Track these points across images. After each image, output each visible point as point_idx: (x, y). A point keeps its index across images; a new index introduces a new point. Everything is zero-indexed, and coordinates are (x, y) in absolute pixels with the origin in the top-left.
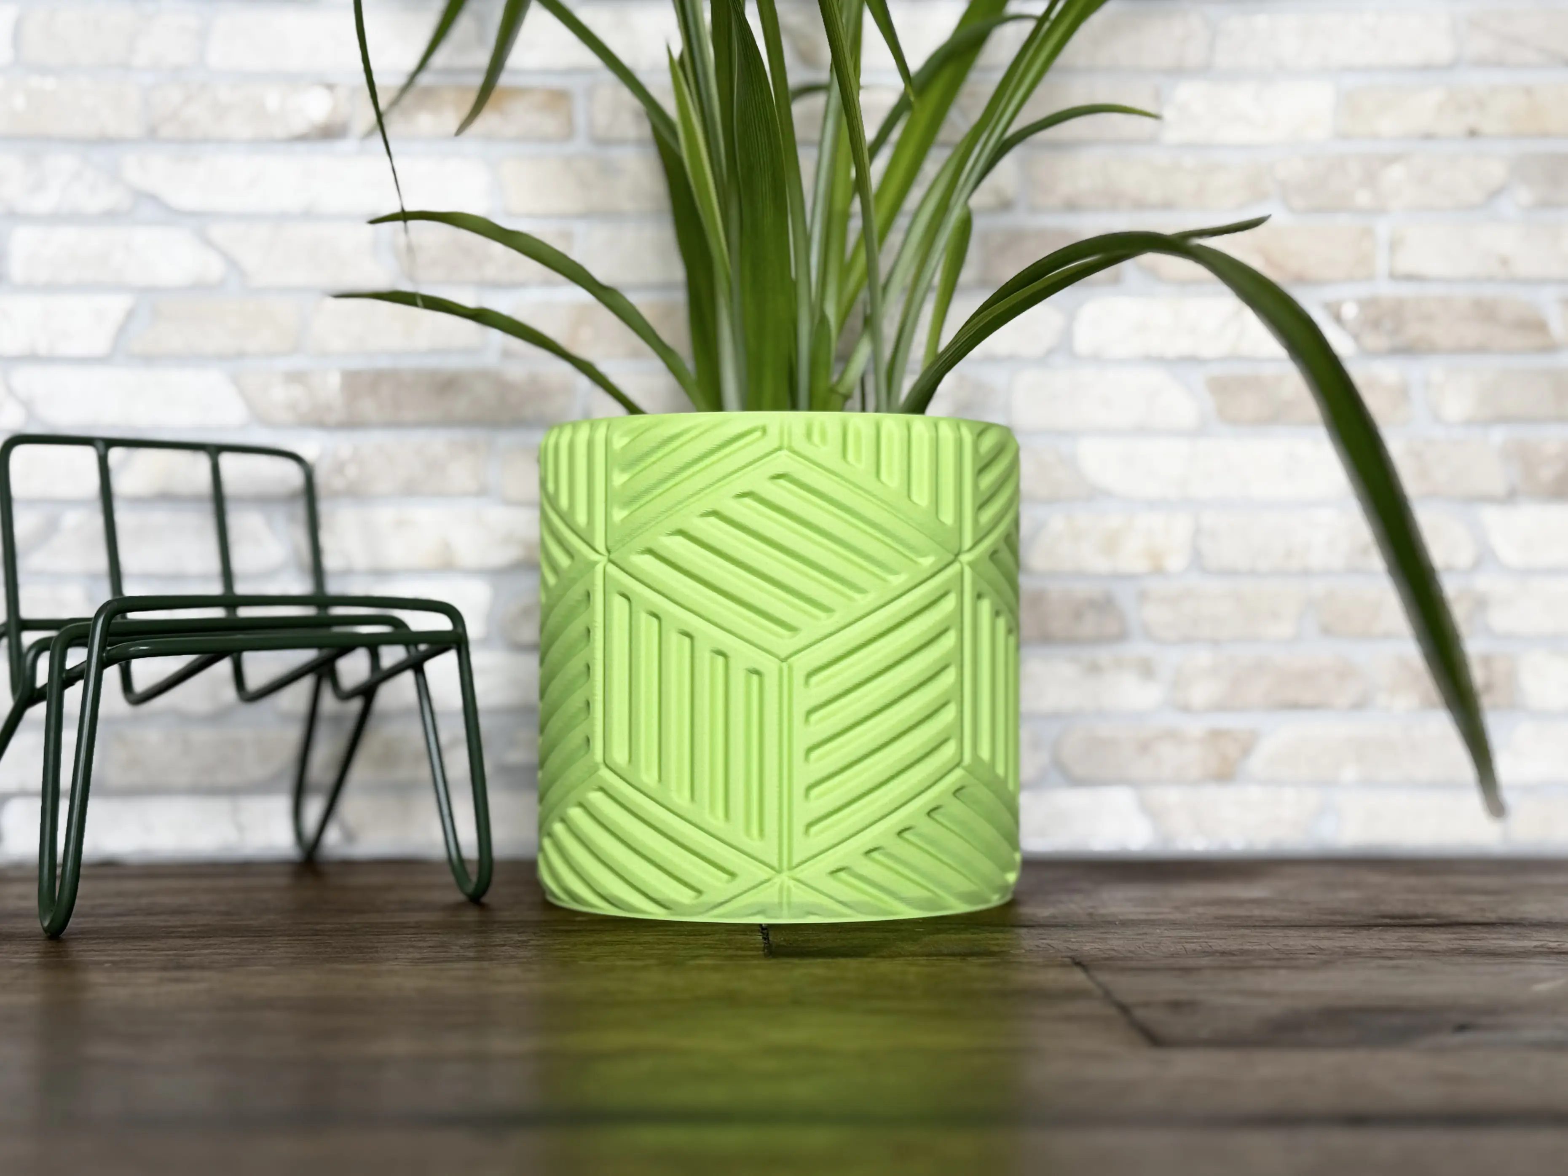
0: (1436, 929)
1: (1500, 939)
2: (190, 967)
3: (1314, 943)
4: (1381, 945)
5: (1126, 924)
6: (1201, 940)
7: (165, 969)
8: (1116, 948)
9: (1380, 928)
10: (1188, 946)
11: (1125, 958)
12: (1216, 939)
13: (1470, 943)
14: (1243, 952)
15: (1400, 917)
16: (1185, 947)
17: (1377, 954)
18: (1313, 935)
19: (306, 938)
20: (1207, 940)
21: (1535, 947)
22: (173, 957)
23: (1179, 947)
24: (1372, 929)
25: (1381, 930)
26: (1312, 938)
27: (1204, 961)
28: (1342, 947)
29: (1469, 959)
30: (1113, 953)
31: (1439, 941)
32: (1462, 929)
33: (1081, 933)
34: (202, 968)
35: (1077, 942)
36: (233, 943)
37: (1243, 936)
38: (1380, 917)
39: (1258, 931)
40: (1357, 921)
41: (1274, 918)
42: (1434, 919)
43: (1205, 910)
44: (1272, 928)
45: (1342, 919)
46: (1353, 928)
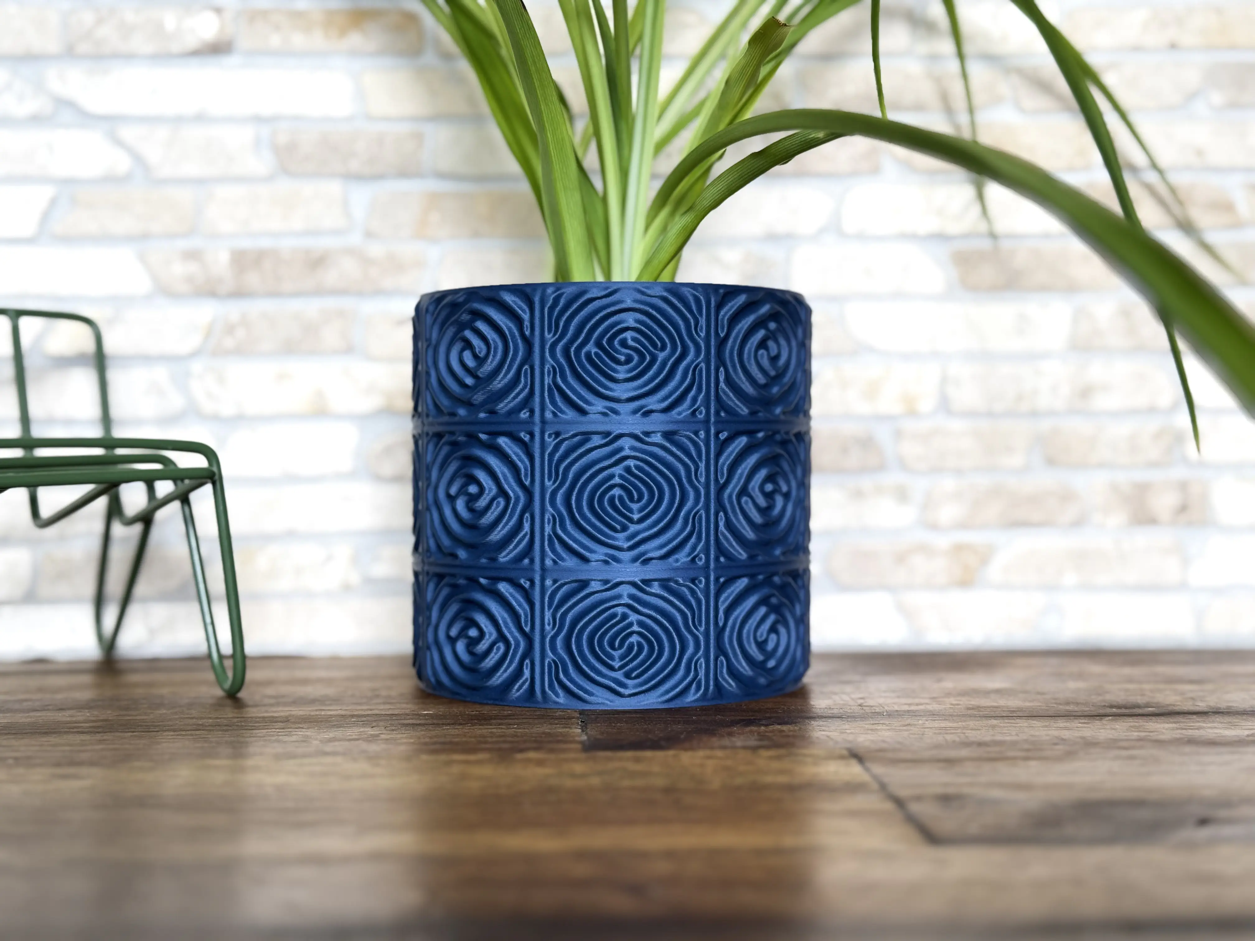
0: (1158, 719)
1: (1214, 728)
3: (1056, 733)
4: (1113, 734)
5: (890, 715)
6: (959, 731)
8: (886, 740)
9: (1110, 718)
10: (947, 737)
11: (894, 750)
12: (971, 729)
14: (996, 743)
15: (1125, 707)
17: (1112, 744)
18: (1054, 725)
20: (964, 731)
23: (940, 738)
24: (1102, 719)
25: (1112, 720)
26: (1053, 728)
28: (1082, 738)
29: (1194, 749)
30: (884, 745)
31: (1164, 731)
32: (1180, 719)
33: (854, 724)
34: (91, 764)
35: (851, 733)
36: (125, 738)
37: (993, 727)
38: (1108, 707)
39: (1006, 721)
40: (1089, 710)
41: (1018, 708)
42: (1154, 709)
43: (958, 700)
44: (1017, 719)
45: (1076, 709)
46: (1087, 718)
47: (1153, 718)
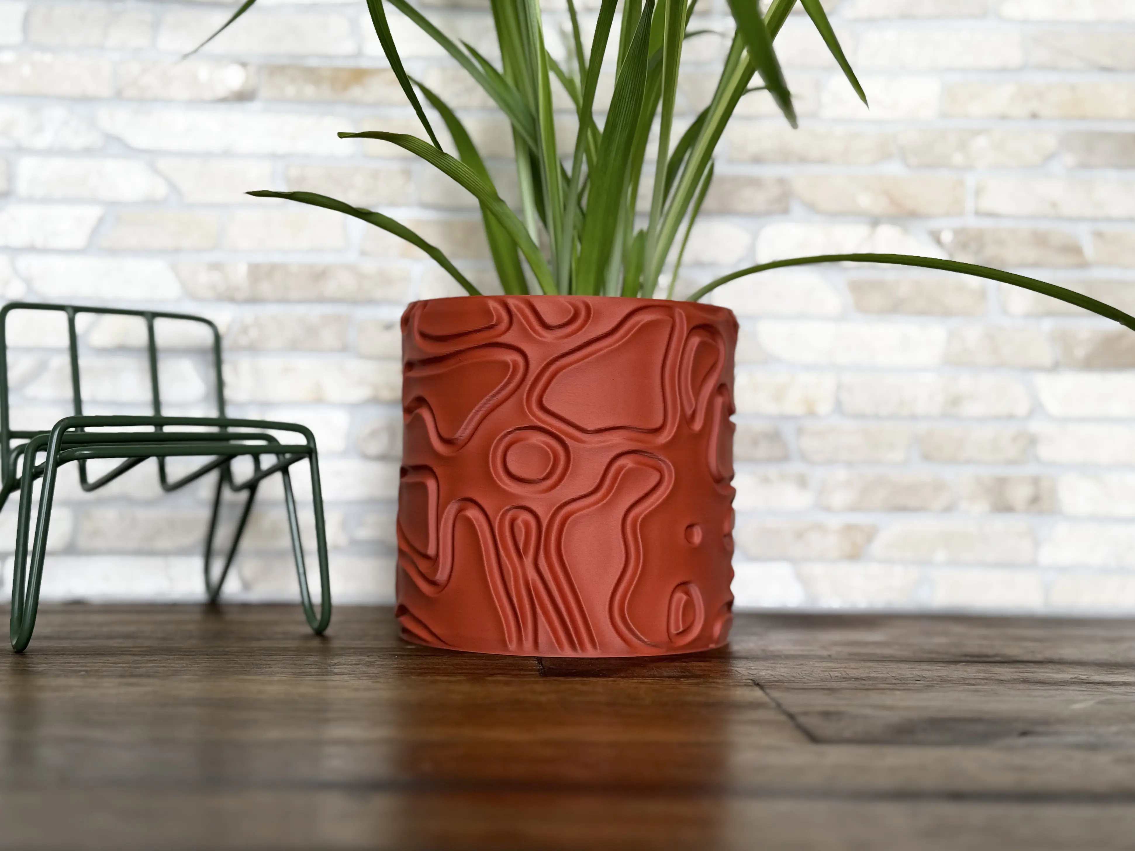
0: (1002, 665)
1: (1046, 672)
2: (140, 676)
3: (919, 673)
4: (964, 675)
5: (787, 657)
6: (841, 670)
7: (122, 676)
8: (783, 674)
9: (964, 663)
10: (832, 673)
11: (789, 681)
12: (852, 669)
13: (1026, 675)
14: (869, 678)
15: (978, 656)
16: (831, 674)
17: (963, 681)
18: (919, 667)
19: (219, 657)
20: (845, 670)
21: (1072, 678)
22: (127, 669)
23: (826, 674)
24: (957, 664)
25: (965, 665)
26: (917, 670)
27: (844, 684)
28: (939, 676)
29: (1027, 686)
30: (781, 678)
31: (1005, 674)
32: (1021, 666)
33: (757, 663)
34: (149, 676)
35: (756, 669)
36: (169, 659)
37: (870, 667)
38: (963, 655)
39: (880, 664)
40: (948, 658)
41: (891, 655)
42: (1000, 658)
43: (842, 649)
44: (889, 662)
45: (937, 656)
46: (945, 663)
47: (999, 664)
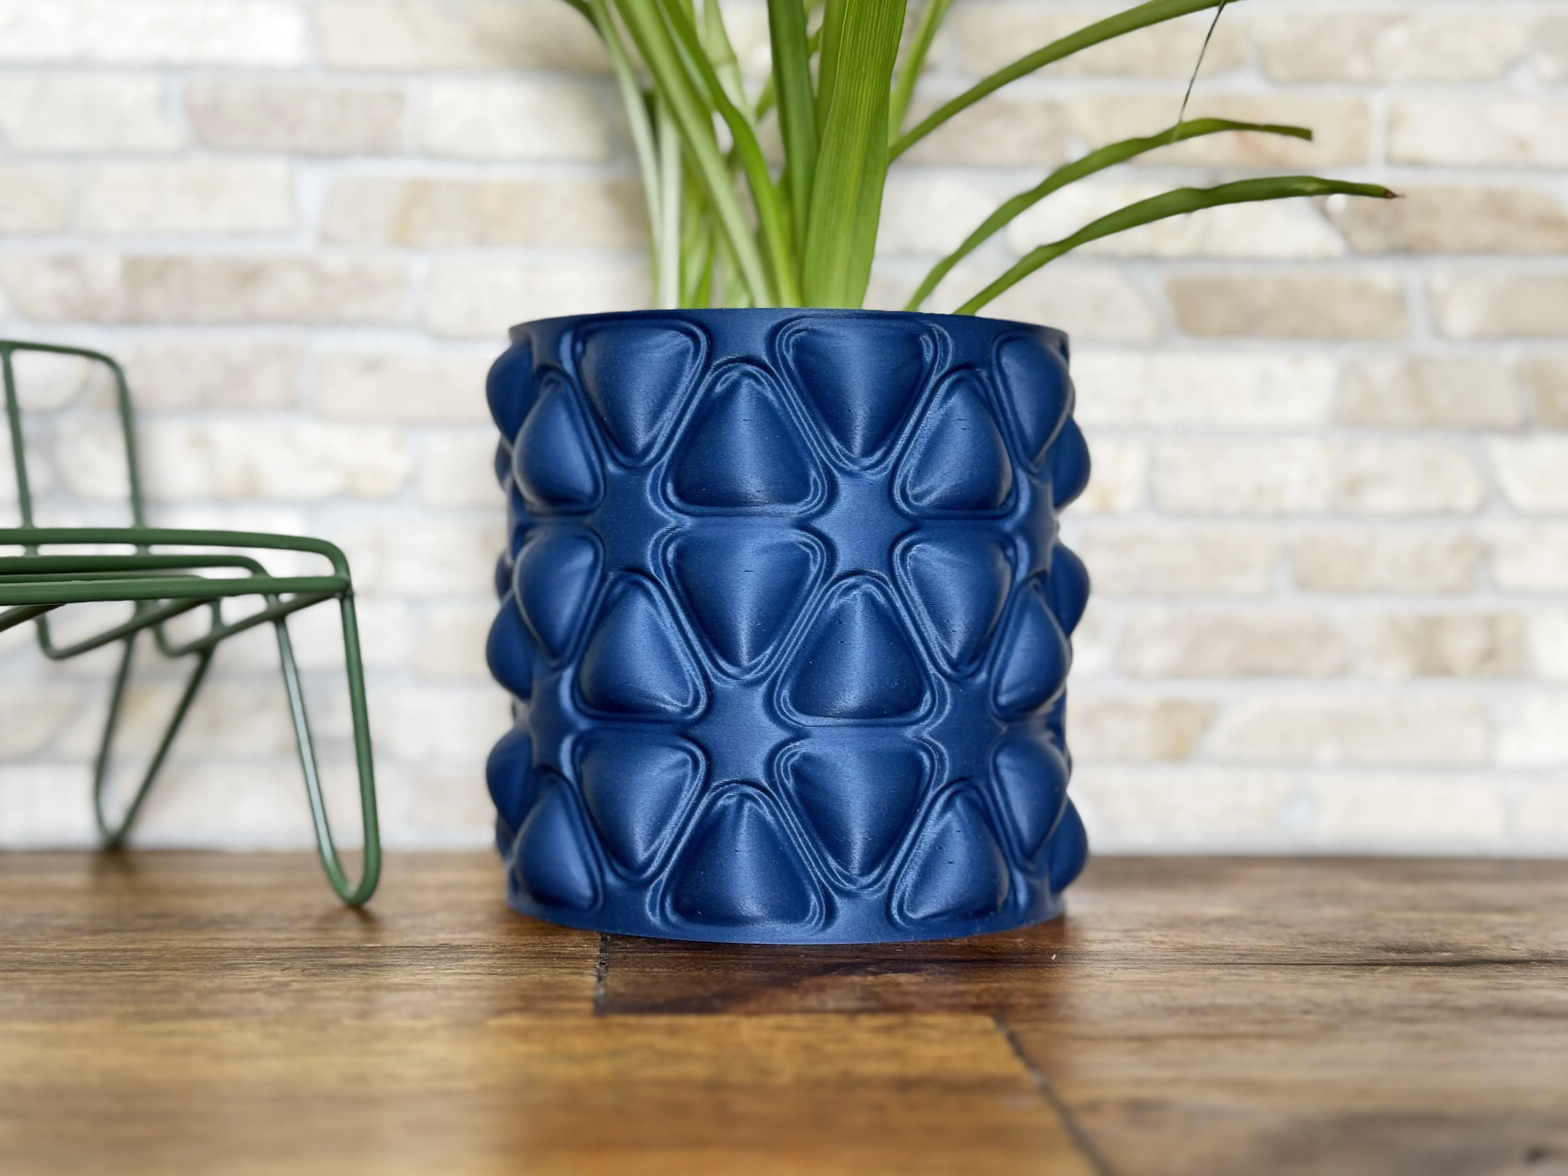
0: (1457, 971)
1: (1543, 987)
3: (1307, 994)
4: (1391, 996)
6: (1162, 988)
9: (1387, 968)
10: (1144, 997)
12: (1181, 985)
13: (1507, 994)
14: (1217, 1009)
15: (1408, 950)
17: (1392, 1013)
18: (1306, 979)
20: (1169, 988)
23: (1134, 998)
24: (1375, 970)
25: (1389, 972)
26: (1303, 985)
28: (1344, 1002)
29: (1513, 1023)
31: (1467, 992)
32: (1490, 970)
37: (1214, 981)
38: (1382, 949)
39: (1233, 971)
40: (1356, 955)
41: (1251, 949)
42: (1450, 954)
43: (1161, 935)
44: (1249, 967)
45: (1336, 952)
46: (1350, 967)
47: (1450, 969)
